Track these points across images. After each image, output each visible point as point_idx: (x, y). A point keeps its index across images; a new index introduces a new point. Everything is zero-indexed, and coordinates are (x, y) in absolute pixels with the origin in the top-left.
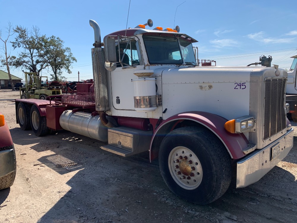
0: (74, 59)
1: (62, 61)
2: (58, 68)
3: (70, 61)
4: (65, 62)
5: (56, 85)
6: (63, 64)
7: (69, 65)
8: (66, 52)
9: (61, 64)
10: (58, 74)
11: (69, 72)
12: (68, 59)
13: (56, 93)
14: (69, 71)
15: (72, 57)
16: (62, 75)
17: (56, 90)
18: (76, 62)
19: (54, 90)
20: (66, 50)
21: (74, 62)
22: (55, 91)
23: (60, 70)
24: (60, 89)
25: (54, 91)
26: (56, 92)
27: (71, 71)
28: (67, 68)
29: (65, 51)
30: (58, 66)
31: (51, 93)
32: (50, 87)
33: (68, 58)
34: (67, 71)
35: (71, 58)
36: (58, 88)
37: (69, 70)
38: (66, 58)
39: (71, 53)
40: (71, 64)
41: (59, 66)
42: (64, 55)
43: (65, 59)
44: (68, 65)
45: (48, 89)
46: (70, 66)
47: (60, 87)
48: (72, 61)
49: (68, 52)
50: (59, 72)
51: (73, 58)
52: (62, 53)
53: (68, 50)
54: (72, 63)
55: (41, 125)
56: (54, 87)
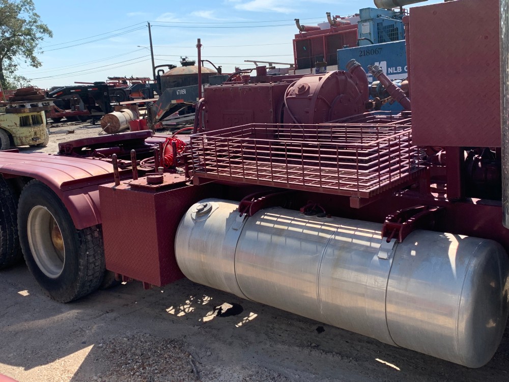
0: (45, 30)
1: (14, 35)
2: (6, 54)
3: (34, 34)
4: (22, 38)
5: (30, 100)
6: (19, 43)
7: (34, 44)
8: (22, 12)
9: (12, 45)
10: (5, 69)
11: (35, 64)
12: (30, 30)
13: (31, 121)
14: (34, 62)
15: (39, 23)
16: (17, 73)
17: (30, 114)
18: (51, 36)
19: (24, 112)
20: (22, 6)
21: (46, 36)
22: (27, 117)
23: (10, 59)
24: (41, 109)
25: (24, 115)
26: (30, 118)
27: (40, 61)
28: (29, 53)
29: (20, 10)
30: (6, 49)
31: (18, 123)
32: (11, 107)
33: (28, 27)
34: (29, 60)
35: (37, 26)
36: (36, 106)
37: (34, 59)
38: (23, 29)
39: (35, 14)
40: (37, 42)
41: (8, 51)
42: (18, 20)
43: (22, 32)
44: (31, 45)
45: (8, 112)
46: (34, 47)
47: (40, 105)
48: (38, 35)
49: (28, 11)
50: (10, 65)
51: (41, 27)
52: (13, 14)
53: (27, 7)
54: (40, 40)
55: (78, 264)
56: (23, 106)
